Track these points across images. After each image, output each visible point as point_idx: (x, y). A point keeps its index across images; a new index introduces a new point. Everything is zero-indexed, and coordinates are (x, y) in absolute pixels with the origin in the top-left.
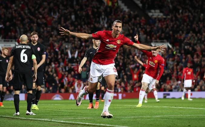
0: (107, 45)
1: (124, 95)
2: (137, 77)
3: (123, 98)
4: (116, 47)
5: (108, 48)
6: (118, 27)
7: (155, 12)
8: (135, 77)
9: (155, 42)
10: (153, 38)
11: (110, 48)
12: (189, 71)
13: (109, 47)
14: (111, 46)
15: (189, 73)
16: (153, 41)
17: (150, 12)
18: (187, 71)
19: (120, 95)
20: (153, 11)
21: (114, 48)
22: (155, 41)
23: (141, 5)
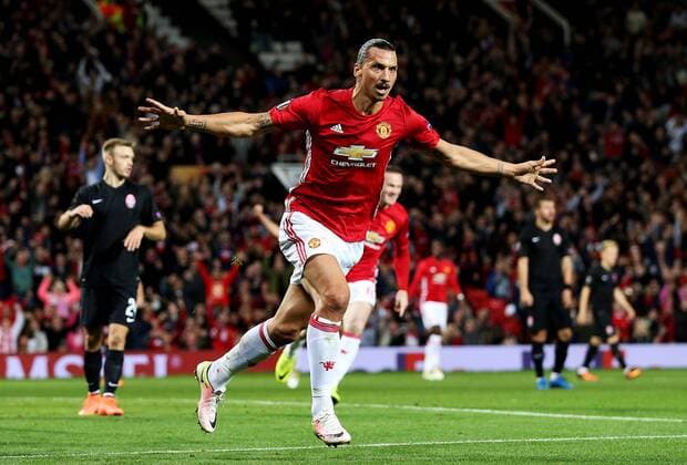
0: (337, 152)
1: (176, 361)
2: (225, 291)
3: (171, 371)
4: (373, 153)
5: (342, 164)
6: (387, 69)
7: (285, 51)
8: (218, 291)
9: (285, 162)
10: (283, 147)
11: (350, 162)
12: (439, 271)
13: (345, 159)
14: (356, 152)
15: (440, 279)
16: (282, 157)
17: (268, 50)
18: (433, 269)
19: (161, 362)
20: (278, 46)
21: (366, 161)
22: (289, 157)
23: (231, 24)
